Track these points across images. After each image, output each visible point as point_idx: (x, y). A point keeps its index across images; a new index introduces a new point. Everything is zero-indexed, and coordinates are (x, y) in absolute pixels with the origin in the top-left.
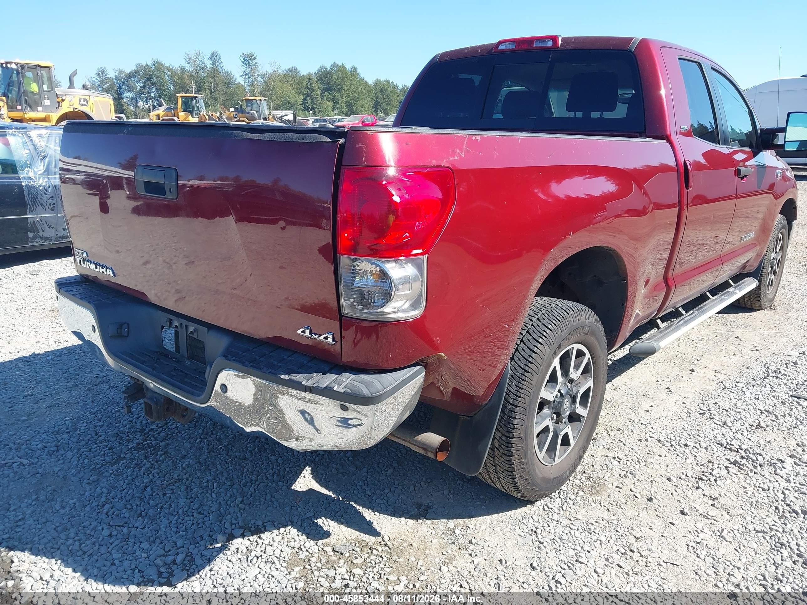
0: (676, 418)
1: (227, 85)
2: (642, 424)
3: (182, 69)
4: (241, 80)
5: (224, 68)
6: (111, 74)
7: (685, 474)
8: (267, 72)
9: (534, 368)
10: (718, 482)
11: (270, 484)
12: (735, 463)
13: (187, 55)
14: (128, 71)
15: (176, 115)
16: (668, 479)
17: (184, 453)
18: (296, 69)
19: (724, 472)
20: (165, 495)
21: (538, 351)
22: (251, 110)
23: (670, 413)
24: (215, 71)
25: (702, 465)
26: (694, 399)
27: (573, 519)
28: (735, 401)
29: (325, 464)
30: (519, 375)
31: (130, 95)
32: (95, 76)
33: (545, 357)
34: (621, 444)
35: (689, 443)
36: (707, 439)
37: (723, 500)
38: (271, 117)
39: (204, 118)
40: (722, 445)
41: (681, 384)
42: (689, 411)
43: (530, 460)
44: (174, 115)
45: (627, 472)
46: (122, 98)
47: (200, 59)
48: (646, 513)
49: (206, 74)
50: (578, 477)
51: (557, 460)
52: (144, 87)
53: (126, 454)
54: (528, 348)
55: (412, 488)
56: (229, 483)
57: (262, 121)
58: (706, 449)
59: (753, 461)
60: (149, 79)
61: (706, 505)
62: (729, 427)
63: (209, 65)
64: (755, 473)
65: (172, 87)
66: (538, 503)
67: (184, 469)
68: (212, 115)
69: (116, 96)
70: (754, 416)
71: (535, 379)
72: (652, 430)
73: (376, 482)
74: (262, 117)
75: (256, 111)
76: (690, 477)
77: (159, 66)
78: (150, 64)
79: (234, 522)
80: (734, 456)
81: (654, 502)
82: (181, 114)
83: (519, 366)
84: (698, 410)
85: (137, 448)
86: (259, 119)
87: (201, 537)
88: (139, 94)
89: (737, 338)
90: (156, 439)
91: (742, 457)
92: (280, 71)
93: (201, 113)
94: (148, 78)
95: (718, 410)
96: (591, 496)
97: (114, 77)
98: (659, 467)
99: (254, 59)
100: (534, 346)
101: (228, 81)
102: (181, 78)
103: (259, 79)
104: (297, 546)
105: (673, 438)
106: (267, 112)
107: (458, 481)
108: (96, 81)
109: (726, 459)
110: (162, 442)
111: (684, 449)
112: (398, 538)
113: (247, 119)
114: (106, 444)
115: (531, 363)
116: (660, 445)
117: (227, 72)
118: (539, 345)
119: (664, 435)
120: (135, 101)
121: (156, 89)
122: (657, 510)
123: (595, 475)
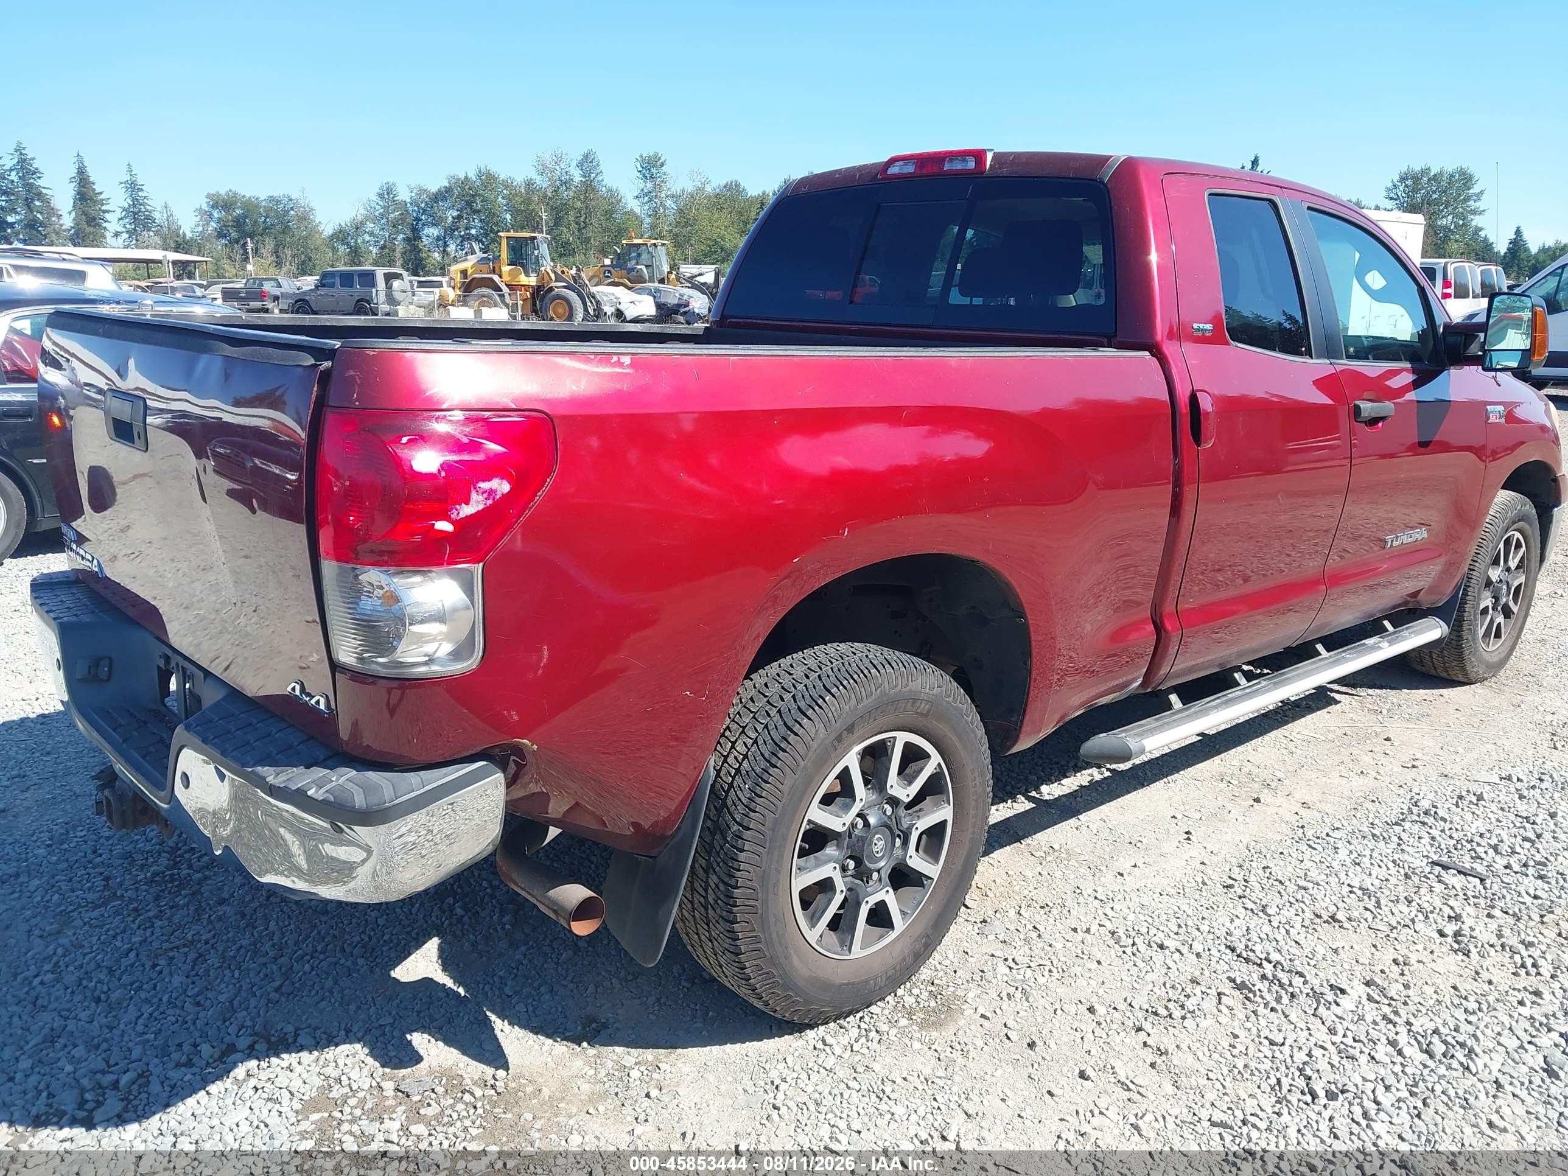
0: (1173, 892)
1: (609, 214)
2: (1096, 898)
3: (529, 184)
4: (633, 205)
5: (605, 183)
6: (404, 195)
7: (1129, 1001)
8: (683, 191)
9: (789, 761)
10: (1186, 1023)
11: (343, 961)
12: (1241, 987)
13: (540, 160)
14: (434, 189)
15: (497, 270)
16: (1089, 1009)
17: (225, 895)
18: (737, 185)
19: (1210, 1004)
20: (154, 966)
21: (800, 731)
22: (637, 264)
23: (1165, 882)
24: (589, 187)
25: (1173, 987)
26: (1228, 856)
27: (860, 1069)
28: (1308, 864)
29: (458, 933)
30: (758, 770)
31: (434, 231)
32: (375, 198)
33: (815, 745)
34: (1034, 935)
35: (1166, 944)
36: (1211, 936)
37: (1177, 1058)
38: (673, 276)
39: (546, 277)
40: (1233, 950)
41: (1220, 825)
42: (1206, 880)
43: (774, 935)
44: (494, 272)
45: (1017, 988)
46: (420, 238)
47: (563, 166)
48: (1011, 1069)
49: (571, 194)
50: (916, 991)
51: (857, 951)
52: (459, 217)
53: (126, 890)
54: (785, 724)
55: (591, 988)
56: (272, 954)
57: (657, 285)
58: (1198, 955)
59: (1281, 985)
60: (469, 204)
61: (1141, 1064)
62: (1269, 916)
63: (578, 178)
64: (1272, 1010)
65: (508, 217)
66: (810, 1034)
67: (210, 922)
68: (563, 272)
69: (409, 233)
70: (1333, 898)
71: (788, 783)
72: (1110, 913)
73: (533, 973)
74: (657, 276)
75: (647, 266)
76: (1137, 1007)
77: (488, 179)
78: (472, 175)
79: (249, 1023)
80: (1245, 973)
81: (1037, 1049)
82: (506, 269)
83: (762, 755)
84: (1225, 878)
85: (150, 882)
86: (652, 280)
87: (180, 1045)
88: (451, 231)
89: (1388, 739)
90: (190, 867)
91: (1264, 977)
92: (709, 189)
93: (542, 269)
94: (467, 202)
95: (1265, 881)
96: (921, 1029)
97: (408, 200)
98: (1085, 983)
99: (662, 166)
100: (796, 721)
101: (611, 205)
102: (527, 201)
103: (669, 203)
104: (334, 1074)
105: (1144, 930)
106: (666, 268)
107: (683, 983)
108: (378, 207)
109: (1229, 978)
110: (198, 872)
111: (1153, 954)
112: (523, 1077)
113: (629, 280)
114: (102, 870)
115: (784, 751)
116: (1111, 942)
117: (610, 190)
118: (806, 720)
119: (1129, 923)
120: (441, 242)
121: (481, 221)
122: (1036, 1066)
123: (951, 989)
